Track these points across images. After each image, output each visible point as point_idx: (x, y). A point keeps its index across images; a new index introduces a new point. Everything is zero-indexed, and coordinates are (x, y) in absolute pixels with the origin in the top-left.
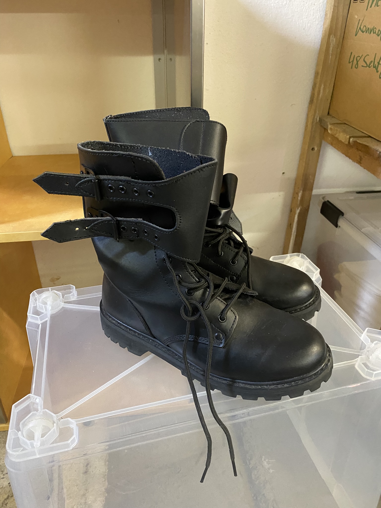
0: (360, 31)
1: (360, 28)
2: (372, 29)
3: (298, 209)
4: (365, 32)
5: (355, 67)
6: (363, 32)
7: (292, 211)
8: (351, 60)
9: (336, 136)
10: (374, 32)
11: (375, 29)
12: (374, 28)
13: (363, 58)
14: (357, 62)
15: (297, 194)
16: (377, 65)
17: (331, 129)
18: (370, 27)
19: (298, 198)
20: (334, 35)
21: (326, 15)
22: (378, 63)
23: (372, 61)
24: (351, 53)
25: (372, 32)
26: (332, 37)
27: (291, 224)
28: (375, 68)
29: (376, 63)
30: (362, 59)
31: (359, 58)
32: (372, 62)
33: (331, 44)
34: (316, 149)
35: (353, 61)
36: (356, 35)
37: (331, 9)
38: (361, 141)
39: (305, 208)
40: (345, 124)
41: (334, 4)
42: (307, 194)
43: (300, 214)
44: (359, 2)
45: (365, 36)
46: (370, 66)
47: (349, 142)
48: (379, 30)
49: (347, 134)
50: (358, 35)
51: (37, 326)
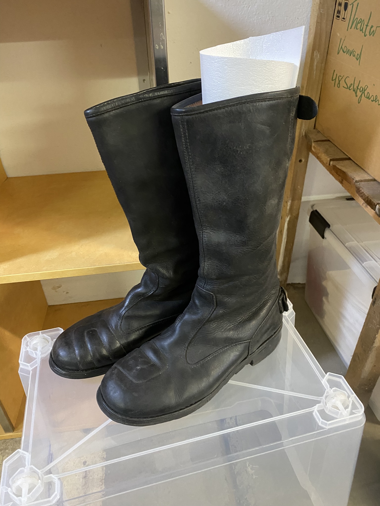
0: (341, 50)
1: (342, 47)
2: (351, 52)
3: (288, 217)
4: (346, 53)
5: (338, 86)
6: (344, 52)
7: (282, 219)
8: (334, 78)
9: (319, 155)
10: (354, 54)
11: (354, 53)
12: (353, 51)
13: (344, 79)
14: (339, 81)
15: (287, 202)
16: (356, 90)
17: (314, 147)
18: (351, 49)
19: (286, 208)
20: (318, 51)
21: (310, 29)
22: (357, 87)
23: (352, 84)
24: (334, 71)
25: (352, 55)
26: (316, 52)
27: (281, 231)
28: (354, 92)
29: (355, 87)
31: (341, 78)
32: (351, 86)
33: (316, 60)
34: (303, 160)
35: (336, 79)
36: (338, 54)
37: (314, 25)
38: (340, 165)
39: (294, 216)
40: (329, 141)
41: (317, 20)
42: (296, 202)
43: (289, 222)
44: (340, 19)
45: (346, 56)
46: (350, 88)
47: (330, 165)
48: (358, 54)
49: (328, 155)
50: (340, 54)
51: (28, 372)
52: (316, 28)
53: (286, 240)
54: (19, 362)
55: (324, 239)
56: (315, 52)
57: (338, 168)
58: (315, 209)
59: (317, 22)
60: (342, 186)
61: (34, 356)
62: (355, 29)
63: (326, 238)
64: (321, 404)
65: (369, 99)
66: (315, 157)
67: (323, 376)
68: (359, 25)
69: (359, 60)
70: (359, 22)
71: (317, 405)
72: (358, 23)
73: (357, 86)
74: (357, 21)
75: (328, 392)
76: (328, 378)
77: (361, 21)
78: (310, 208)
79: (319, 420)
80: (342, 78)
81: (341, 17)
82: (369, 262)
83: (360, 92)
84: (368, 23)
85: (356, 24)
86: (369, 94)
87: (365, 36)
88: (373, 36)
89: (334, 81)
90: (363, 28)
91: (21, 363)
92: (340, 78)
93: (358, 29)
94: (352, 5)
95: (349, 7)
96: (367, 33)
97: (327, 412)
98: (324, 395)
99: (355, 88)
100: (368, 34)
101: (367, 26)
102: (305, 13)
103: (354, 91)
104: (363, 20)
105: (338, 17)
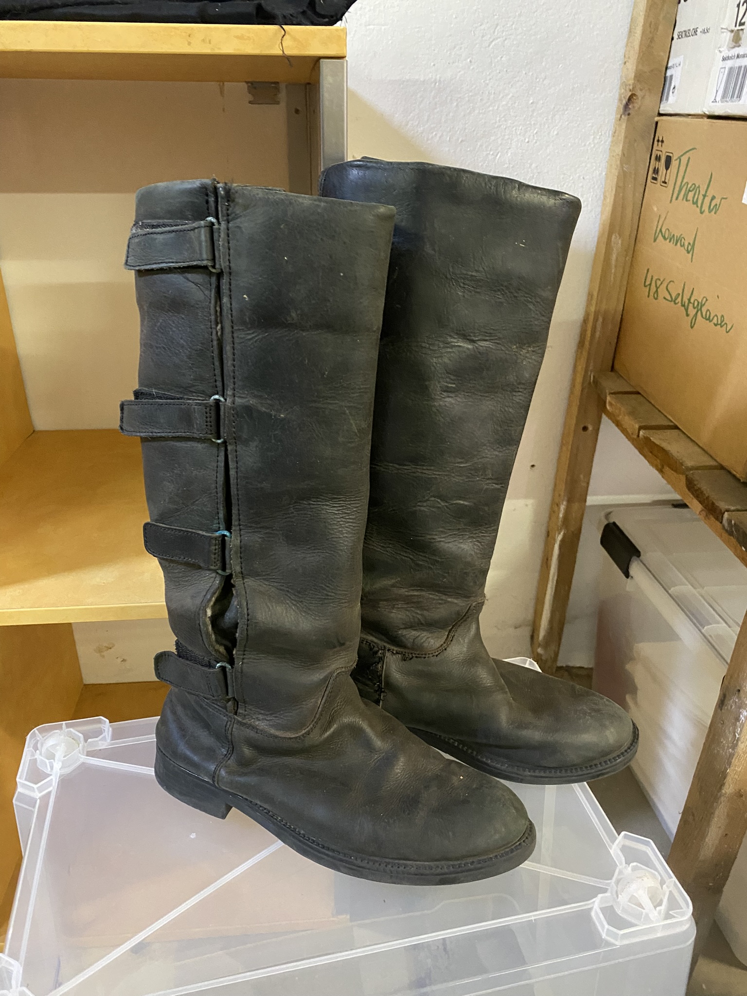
0: (660, 235)
1: (661, 230)
2: (678, 238)
3: (559, 533)
4: (668, 240)
5: (654, 297)
6: (665, 239)
7: (549, 536)
8: (648, 283)
9: (618, 419)
10: (682, 244)
11: (683, 240)
12: (681, 237)
13: (666, 284)
14: (657, 288)
15: (558, 505)
16: (686, 304)
17: (611, 404)
18: (677, 234)
19: (558, 516)
20: (619, 234)
21: (605, 197)
23: (679, 294)
24: (648, 270)
25: (679, 244)
26: (616, 237)
27: (547, 559)
28: (683, 308)
29: (686, 300)
30: (664, 285)
32: (678, 297)
33: (615, 249)
34: (590, 428)
35: (650, 284)
36: (655, 240)
37: (612, 190)
38: (657, 438)
39: (573, 532)
40: (638, 393)
41: (617, 183)
42: (576, 506)
43: (562, 541)
44: (659, 184)
45: (668, 246)
46: (677, 301)
47: (638, 436)
48: (689, 244)
49: (636, 419)
50: (657, 241)
51: (32, 802)
52: (615, 195)
53: (556, 578)
54: (18, 780)
55: (629, 580)
56: (613, 237)
57: (653, 442)
58: (612, 521)
59: (618, 186)
60: (663, 477)
61: (48, 771)
62: (685, 199)
63: (632, 577)
64: (608, 894)
65: (710, 321)
66: (613, 422)
67: (613, 840)
68: (691, 194)
69: (691, 253)
70: (691, 189)
71: (600, 896)
72: (689, 191)
73: (689, 298)
74: (687, 188)
75: (621, 872)
76: (622, 844)
77: (695, 188)
78: (603, 519)
79: (603, 927)
80: (662, 283)
81: (659, 178)
82: (714, 625)
83: (694, 308)
84: (706, 192)
85: (685, 193)
86: (710, 313)
87: (702, 213)
88: (715, 213)
89: (648, 287)
90: (697, 199)
91: (20, 782)
92: (659, 283)
93: (689, 200)
94: (678, 160)
95: (674, 164)
96: (705, 207)
97: (619, 912)
98: (614, 879)
99: (685, 303)
100: (707, 210)
101: (704, 196)
102: (595, 170)
103: (683, 305)
104: (697, 186)
105: (655, 179)
